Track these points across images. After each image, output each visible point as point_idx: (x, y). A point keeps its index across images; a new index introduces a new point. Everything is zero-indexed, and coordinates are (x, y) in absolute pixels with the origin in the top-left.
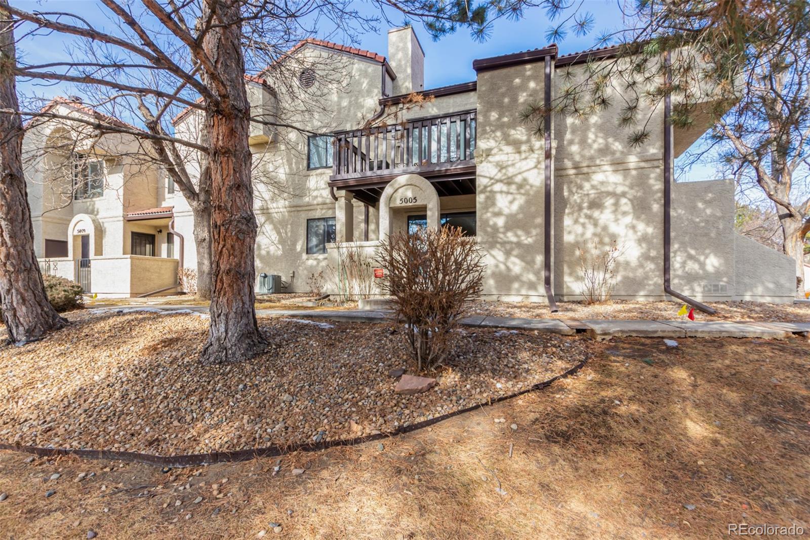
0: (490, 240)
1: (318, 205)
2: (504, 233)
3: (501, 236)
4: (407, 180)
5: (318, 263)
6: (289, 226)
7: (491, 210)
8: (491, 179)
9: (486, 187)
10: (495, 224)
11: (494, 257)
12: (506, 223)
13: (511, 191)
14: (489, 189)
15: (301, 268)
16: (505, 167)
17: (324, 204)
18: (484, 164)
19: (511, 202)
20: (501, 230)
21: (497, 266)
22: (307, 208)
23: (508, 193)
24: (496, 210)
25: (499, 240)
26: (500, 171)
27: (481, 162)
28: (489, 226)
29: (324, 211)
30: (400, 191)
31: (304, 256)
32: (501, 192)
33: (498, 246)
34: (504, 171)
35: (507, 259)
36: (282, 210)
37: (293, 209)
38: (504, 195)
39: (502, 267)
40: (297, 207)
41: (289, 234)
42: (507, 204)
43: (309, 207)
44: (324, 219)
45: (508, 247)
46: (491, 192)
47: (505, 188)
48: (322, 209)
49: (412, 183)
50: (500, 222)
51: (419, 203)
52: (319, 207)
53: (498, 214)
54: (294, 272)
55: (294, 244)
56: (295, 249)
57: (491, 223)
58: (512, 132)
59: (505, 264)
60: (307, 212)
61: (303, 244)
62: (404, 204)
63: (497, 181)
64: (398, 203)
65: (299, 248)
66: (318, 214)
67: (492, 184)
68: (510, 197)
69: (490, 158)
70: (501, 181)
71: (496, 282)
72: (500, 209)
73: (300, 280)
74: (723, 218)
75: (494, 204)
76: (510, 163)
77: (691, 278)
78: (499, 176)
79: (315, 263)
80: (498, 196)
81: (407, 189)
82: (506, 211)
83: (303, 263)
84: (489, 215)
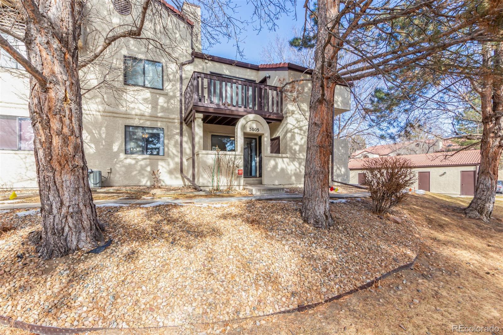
0: (293, 157)
1: (136, 115)
2: (299, 154)
3: (298, 155)
4: (254, 118)
5: (137, 162)
6: (103, 129)
7: (293, 141)
8: (294, 126)
9: (291, 130)
10: (295, 149)
11: (295, 165)
12: (300, 149)
13: (302, 134)
14: (293, 131)
15: (118, 165)
16: (299, 121)
17: (142, 115)
18: (291, 117)
19: (302, 139)
20: (298, 152)
21: (296, 170)
22: (125, 116)
23: (300, 134)
24: (296, 142)
25: (297, 157)
26: (297, 123)
27: (290, 116)
28: (293, 149)
29: (141, 121)
30: (249, 123)
31: (122, 156)
32: (298, 133)
33: (296, 160)
34: (299, 123)
35: (300, 166)
36: (94, 113)
37: (109, 114)
38: (299, 135)
39: (298, 170)
40: (113, 113)
41: (104, 136)
42: (300, 140)
43: (126, 115)
44: (143, 127)
45: (300, 161)
46: (293, 132)
47: (299, 132)
48: (140, 119)
49: (257, 120)
50: (297, 148)
51: (260, 132)
52: (137, 117)
53: (296, 144)
54: (111, 169)
55: (110, 145)
56: (111, 149)
57: (294, 148)
58: (302, 105)
59: (299, 169)
60: (125, 120)
61: (121, 145)
62: (252, 132)
63: (296, 128)
64: (248, 130)
65: (115, 148)
66: (136, 122)
67: (294, 129)
68: (301, 137)
69: (294, 115)
70: (298, 128)
71: (296, 178)
72: (297, 142)
73: (118, 176)
74: (345, 154)
75: (294, 139)
76: (301, 120)
77: (338, 176)
78: (297, 125)
79: (133, 162)
80: (296, 135)
81: (253, 123)
82: (299, 143)
83: (121, 161)
84: (293, 144)
